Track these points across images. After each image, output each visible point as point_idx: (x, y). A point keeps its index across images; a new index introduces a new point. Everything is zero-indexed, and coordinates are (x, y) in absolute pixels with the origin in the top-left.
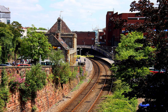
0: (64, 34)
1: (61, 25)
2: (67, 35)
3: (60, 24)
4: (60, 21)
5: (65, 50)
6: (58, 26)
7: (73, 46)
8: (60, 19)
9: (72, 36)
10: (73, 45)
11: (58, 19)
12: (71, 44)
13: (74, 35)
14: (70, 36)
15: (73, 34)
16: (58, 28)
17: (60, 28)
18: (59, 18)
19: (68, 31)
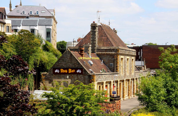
0: (102, 48)
1: (97, 33)
2: (106, 50)
3: (95, 32)
4: (95, 28)
5: (88, 76)
6: (91, 36)
7: (117, 69)
8: (96, 24)
9: (115, 51)
10: (116, 67)
11: (92, 24)
12: (113, 66)
13: (118, 51)
14: (112, 52)
15: (116, 49)
16: (91, 39)
17: (95, 38)
18: (94, 22)
19: (109, 44)
